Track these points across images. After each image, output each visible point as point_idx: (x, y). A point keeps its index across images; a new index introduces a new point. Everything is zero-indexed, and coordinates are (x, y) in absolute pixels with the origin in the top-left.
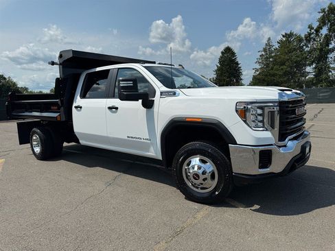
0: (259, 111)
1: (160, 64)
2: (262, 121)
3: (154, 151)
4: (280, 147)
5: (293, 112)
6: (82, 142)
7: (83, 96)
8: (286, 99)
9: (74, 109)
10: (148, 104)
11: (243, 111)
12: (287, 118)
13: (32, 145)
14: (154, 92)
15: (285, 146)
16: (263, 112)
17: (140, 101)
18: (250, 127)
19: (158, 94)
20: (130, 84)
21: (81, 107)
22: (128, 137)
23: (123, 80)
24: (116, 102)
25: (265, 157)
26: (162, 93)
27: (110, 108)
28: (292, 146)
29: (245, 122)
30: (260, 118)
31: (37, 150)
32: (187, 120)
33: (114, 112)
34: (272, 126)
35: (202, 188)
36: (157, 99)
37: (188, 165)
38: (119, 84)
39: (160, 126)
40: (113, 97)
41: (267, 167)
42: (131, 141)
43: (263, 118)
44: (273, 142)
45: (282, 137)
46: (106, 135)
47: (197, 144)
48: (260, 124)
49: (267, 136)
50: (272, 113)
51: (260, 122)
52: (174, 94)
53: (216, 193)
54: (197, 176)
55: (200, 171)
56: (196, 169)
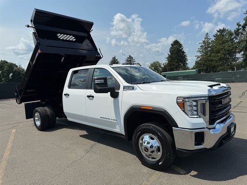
0: (194, 103)
2: (196, 111)
3: (120, 129)
4: (210, 129)
5: (220, 102)
6: (69, 119)
7: (70, 87)
8: (214, 93)
9: (64, 96)
10: (115, 95)
11: (182, 103)
12: (216, 108)
13: (34, 120)
14: (119, 86)
15: (214, 128)
16: (197, 104)
17: (109, 93)
18: (188, 115)
19: (121, 88)
20: (102, 81)
21: (69, 95)
22: (101, 117)
23: (97, 79)
24: (91, 92)
25: (199, 137)
26: (124, 87)
27: (88, 96)
28: (220, 128)
29: (184, 111)
30: (195, 108)
31: (38, 123)
32: (142, 107)
33: (91, 99)
34: (204, 114)
35: (153, 158)
36: (121, 91)
37: (142, 140)
38: (94, 82)
39: (123, 111)
40: (91, 88)
41: (200, 144)
42: (103, 120)
43: (197, 108)
44: (205, 127)
45: (212, 121)
46: (85, 115)
47: (152, 126)
48: (195, 113)
49: (200, 122)
50: (204, 105)
51: (195, 111)
52: (133, 88)
53: (160, 163)
54: (146, 149)
55: (149, 146)
56: (146, 144)
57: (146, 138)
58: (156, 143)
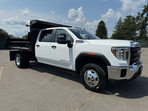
0: (122, 51)
1: (75, 28)
2: (123, 56)
3: (72, 67)
4: (130, 68)
5: (136, 52)
6: (39, 61)
7: (40, 41)
8: (133, 46)
9: (36, 47)
10: (70, 46)
11: (114, 51)
12: (134, 55)
13: (16, 61)
14: (73, 40)
15: (132, 67)
16: (123, 52)
17: (67, 44)
18: (118, 58)
19: (75, 41)
20: (63, 36)
21: (39, 46)
22: (60, 60)
23: (59, 35)
24: (56, 44)
25: (124, 72)
26: (77, 41)
27: (53, 47)
28: (135, 68)
29: (115, 56)
30: (122, 54)
31: (18, 64)
32: (88, 54)
33: (54, 49)
34: (127, 58)
35: (92, 85)
36: (74, 43)
37: (86, 74)
38: (58, 36)
39: (75, 55)
40: (54, 41)
41: (124, 77)
42: (62, 62)
44: (127, 66)
45: (131, 63)
46: (50, 59)
47: (93, 65)
48: (122, 57)
49: (124, 62)
50: (127, 53)
51: (122, 56)
52: (82, 42)
53: (97, 88)
54: (89, 79)
55: (91, 77)
56: (89, 76)
57: (89, 72)
58: (95, 75)
